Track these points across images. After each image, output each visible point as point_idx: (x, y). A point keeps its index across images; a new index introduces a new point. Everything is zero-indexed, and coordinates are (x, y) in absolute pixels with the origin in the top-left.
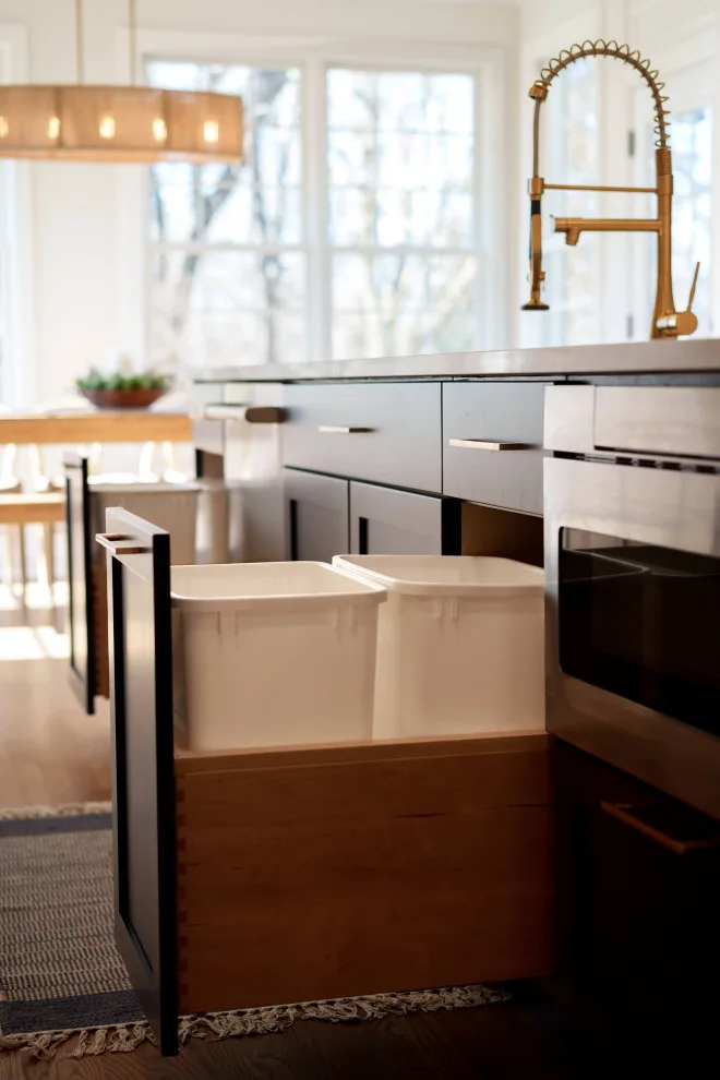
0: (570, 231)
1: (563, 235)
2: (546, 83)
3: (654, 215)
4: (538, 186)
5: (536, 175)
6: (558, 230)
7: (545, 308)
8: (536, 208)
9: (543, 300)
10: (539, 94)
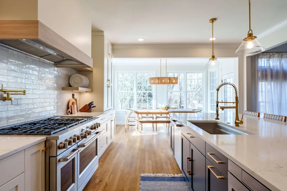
0: (223, 108)
1: (221, 109)
2: (219, 88)
3: (235, 106)
4: (218, 102)
5: (217, 101)
6: (221, 108)
7: (219, 119)
8: (217, 106)
9: (219, 118)
10: (218, 90)
